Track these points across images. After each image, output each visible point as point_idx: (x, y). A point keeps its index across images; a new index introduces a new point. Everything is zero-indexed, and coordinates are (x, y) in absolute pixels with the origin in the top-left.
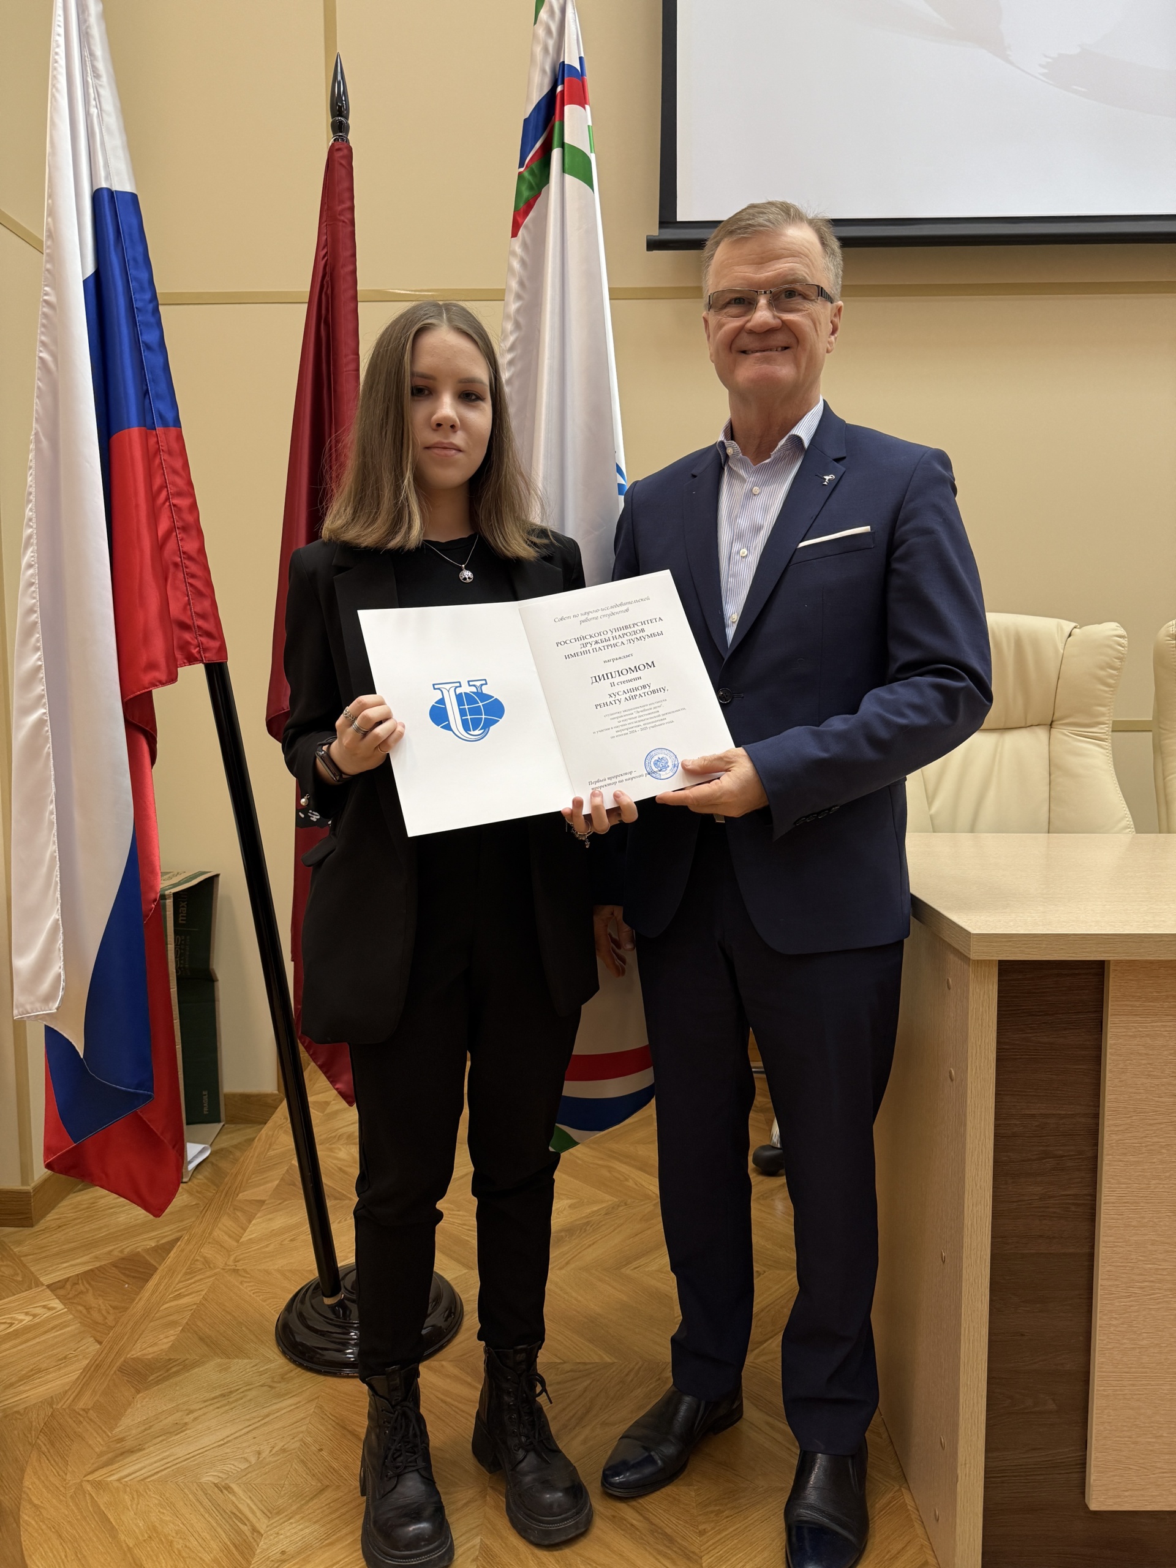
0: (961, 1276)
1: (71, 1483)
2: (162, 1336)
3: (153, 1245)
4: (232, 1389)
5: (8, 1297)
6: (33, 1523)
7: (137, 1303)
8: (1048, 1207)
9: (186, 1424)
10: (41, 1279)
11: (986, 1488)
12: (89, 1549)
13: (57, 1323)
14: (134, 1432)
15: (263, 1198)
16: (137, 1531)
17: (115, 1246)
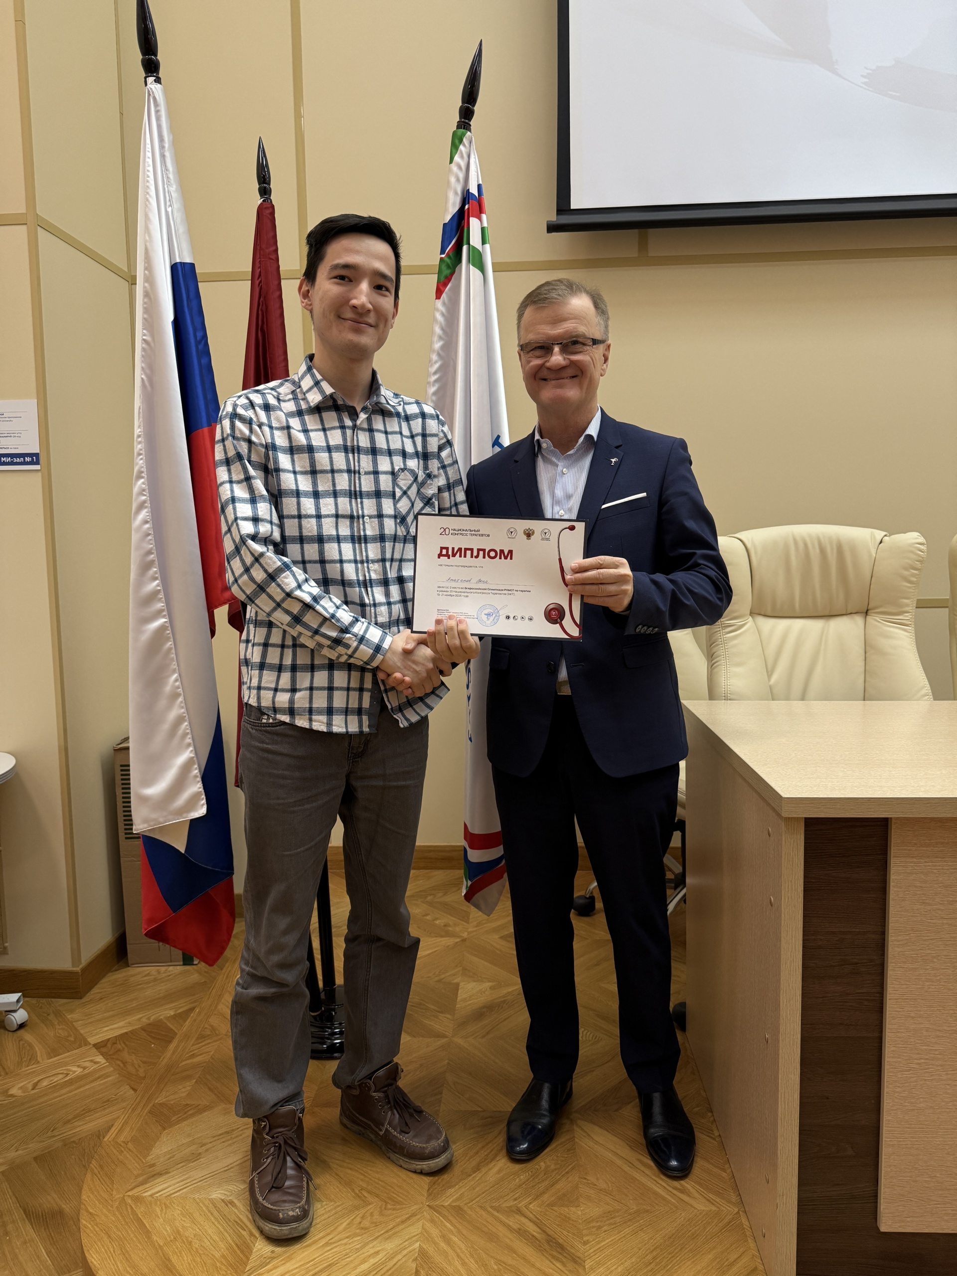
0: (778, 1055)
1: (117, 1197)
2: (180, 1087)
3: (172, 1013)
4: (234, 1128)
5: (64, 1053)
6: (90, 1226)
7: (162, 1061)
8: (846, 1002)
9: (200, 1154)
10: (89, 1040)
11: (799, 1213)
12: (131, 1247)
13: (102, 1073)
14: (162, 1159)
16: (166, 1234)
17: (144, 1015)
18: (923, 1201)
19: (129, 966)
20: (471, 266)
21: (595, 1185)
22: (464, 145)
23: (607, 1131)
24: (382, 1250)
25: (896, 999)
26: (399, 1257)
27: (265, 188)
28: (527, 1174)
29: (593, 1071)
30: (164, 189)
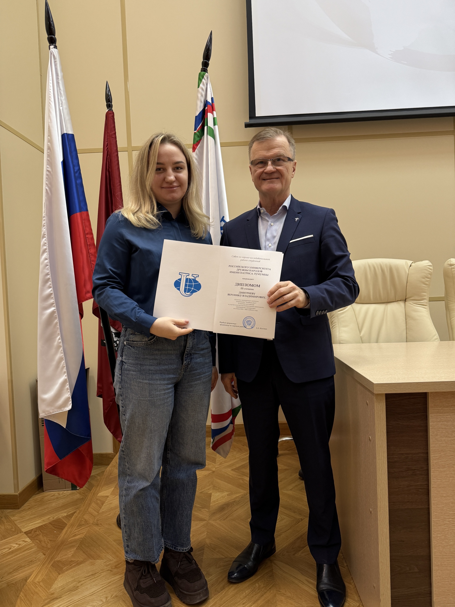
0: (377, 519)
2: (68, 552)
3: (66, 515)
4: (96, 572)
5: (9, 537)
7: (59, 538)
8: (410, 490)
9: (78, 587)
10: (22, 530)
11: (392, 604)
13: (28, 547)
14: (58, 590)
15: (108, 495)
17: (51, 516)
19: (44, 492)
20: (209, 136)
21: (285, 594)
22: (205, 79)
23: (290, 566)
25: (435, 488)
27: (109, 104)
28: (249, 590)
29: (281, 535)
30: (58, 98)
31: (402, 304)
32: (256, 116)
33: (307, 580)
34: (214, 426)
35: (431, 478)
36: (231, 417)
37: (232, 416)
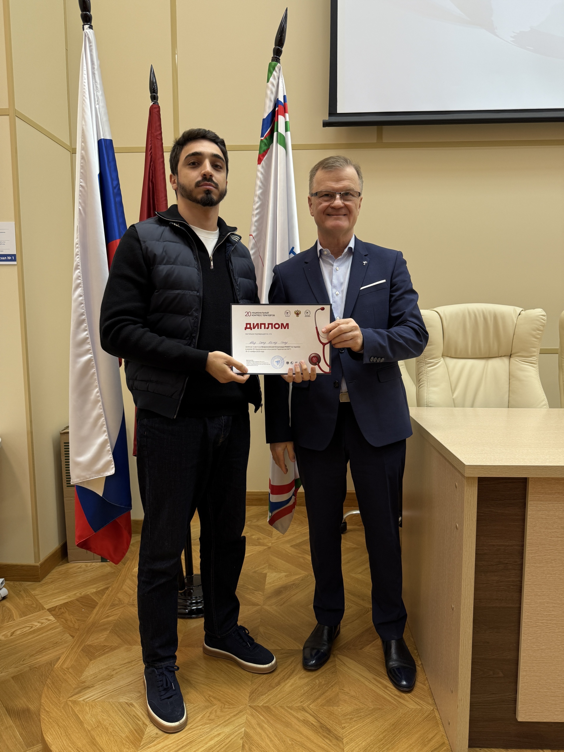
0: (460, 617)
1: (62, 701)
2: (100, 635)
3: (95, 591)
4: (133, 660)
5: (30, 615)
6: (46, 719)
7: (89, 619)
8: (500, 586)
9: (112, 675)
10: (45, 606)
11: (471, 710)
12: (71, 731)
13: (52, 627)
14: (89, 679)
16: (92, 723)
17: (78, 591)
18: (543, 703)
19: (68, 563)
20: (278, 145)
21: (349, 693)
22: (276, 72)
23: (356, 661)
24: (222, 732)
26: (232, 737)
27: (154, 96)
28: (308, 687)
29: (347, 626)
30: (94, 94)
31: (506, 360)
32: (338, 112)
33: (374, 678)
34: (274, 498)
35: (525, 573)
36: (294, 489)
37: (294, 487)
